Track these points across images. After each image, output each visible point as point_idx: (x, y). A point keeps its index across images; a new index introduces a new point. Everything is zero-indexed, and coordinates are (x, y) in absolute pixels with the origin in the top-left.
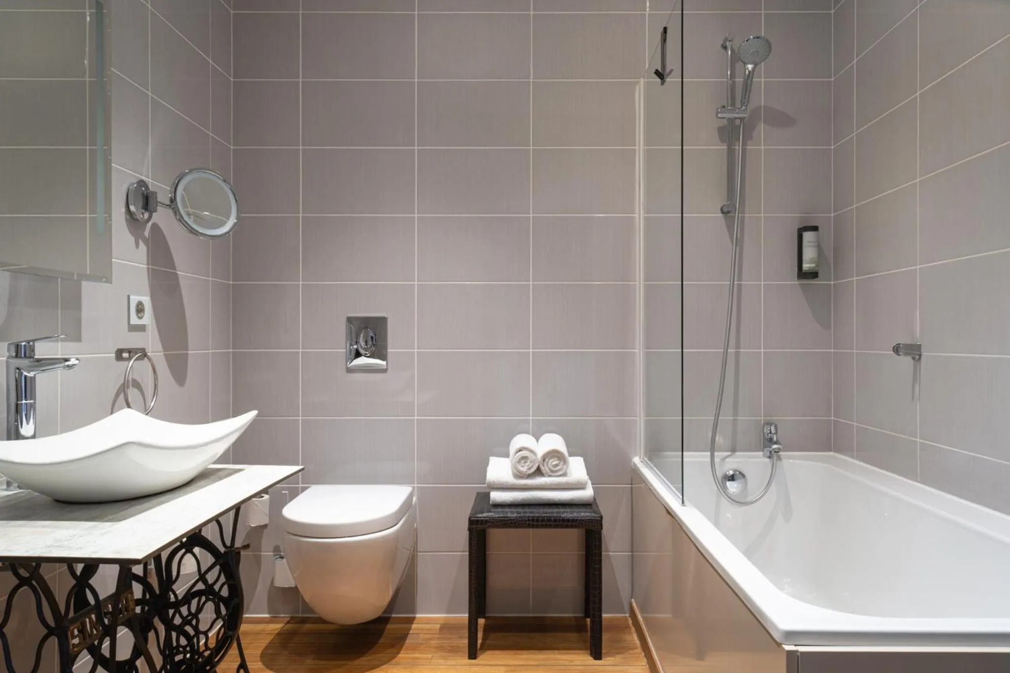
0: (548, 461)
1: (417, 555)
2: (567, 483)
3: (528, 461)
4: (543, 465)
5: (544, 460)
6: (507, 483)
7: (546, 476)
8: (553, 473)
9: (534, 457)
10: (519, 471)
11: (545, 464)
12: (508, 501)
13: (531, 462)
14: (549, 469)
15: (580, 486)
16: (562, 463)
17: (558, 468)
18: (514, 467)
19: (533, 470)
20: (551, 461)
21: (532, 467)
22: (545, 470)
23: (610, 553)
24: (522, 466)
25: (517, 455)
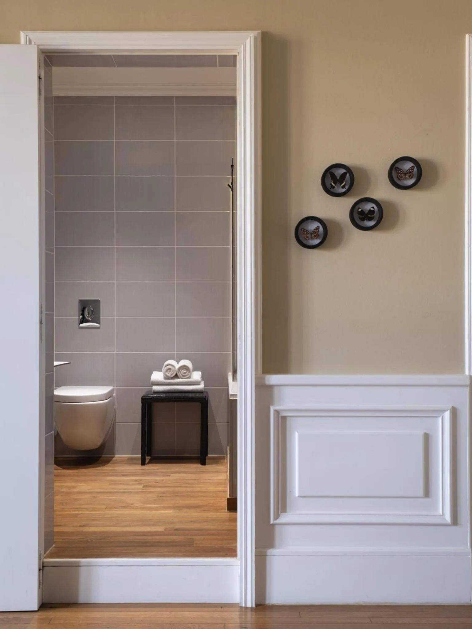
0: (181, 371)
1: (115, 424)
2: (191, 382)
3: (171, 371)
4: (179, 373)
5: (179, 371)
6: (161, 381)
7: (180, 378)
8: (184, 377)
9: (174, 369)
10: (167, 376)
11: (180, 372)
12: (161, 390)
13: (173, 371)
14: (182, 374)
15: (197, 383)
16: (188, 372)
17: (186, 374)
18: (165, 374)
19: (174, 374)
20: (183, 370)
21: (173, 373)
22: (180, 375)
23: (217, 423)
24: (169, 373)
25: (166, 367)
